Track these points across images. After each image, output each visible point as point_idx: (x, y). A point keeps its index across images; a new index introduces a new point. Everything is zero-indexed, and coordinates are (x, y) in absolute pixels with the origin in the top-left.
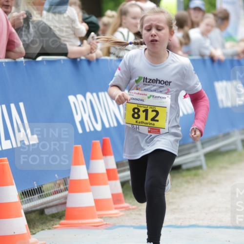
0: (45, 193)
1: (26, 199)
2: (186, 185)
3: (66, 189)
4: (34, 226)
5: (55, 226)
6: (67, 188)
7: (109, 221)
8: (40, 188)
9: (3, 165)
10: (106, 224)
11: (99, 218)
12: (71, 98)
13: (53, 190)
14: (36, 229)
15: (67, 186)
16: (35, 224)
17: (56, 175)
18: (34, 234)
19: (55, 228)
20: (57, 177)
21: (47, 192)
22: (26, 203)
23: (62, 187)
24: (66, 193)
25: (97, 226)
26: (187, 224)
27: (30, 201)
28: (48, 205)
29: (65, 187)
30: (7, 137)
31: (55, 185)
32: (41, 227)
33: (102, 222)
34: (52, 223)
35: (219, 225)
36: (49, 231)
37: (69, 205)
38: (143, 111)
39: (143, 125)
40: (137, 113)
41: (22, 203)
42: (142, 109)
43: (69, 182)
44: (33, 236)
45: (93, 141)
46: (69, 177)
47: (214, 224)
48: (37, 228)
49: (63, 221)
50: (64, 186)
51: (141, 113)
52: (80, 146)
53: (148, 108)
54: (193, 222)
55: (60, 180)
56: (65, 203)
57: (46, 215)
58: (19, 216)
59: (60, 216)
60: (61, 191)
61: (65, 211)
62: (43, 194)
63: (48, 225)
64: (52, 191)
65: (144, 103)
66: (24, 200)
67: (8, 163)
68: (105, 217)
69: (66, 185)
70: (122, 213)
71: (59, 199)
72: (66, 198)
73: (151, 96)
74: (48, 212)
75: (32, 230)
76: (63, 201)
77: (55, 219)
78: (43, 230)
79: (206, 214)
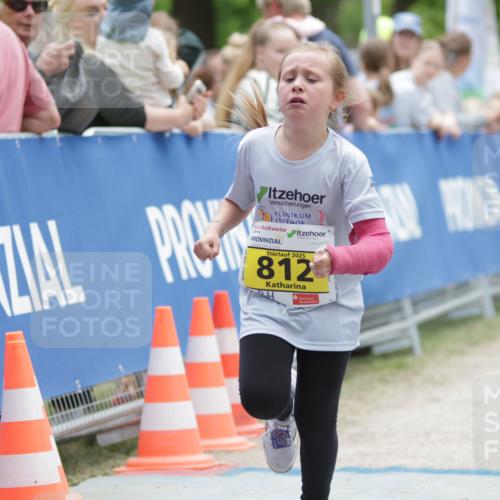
0: (98, 402)
1: (59, 414)
2: (380, 387)
3: (140, 395)
4: (74, 469)
5: (117, 469)
6: (141, 392)
7: (224, 460)
8: (88, 392)
9: (14, 347)
10: (220, 465)
11: (205, 452)
12: (152, 213)
13: (114, 397)
14: (79, 476)
15: (143, 389)
16: (77, 464)
17: (120, 367)
18: (75, 485)
19: (118, 473)
20: (122, 370)
21: (102, 401)
22: (59, 423)
23: (132, 391)
24: (140, 402)
25: (200, 470)
26: (382, 464)
27: (68, 418)
28: (103, 427)
29: (139, 390)
30: (24, 290)
31: (118, 387)
32: (88, 471)
33: (211, 461)
34: (111, 462)
35: (445, 468)
36: (105, 478)
37: (146, 426)
38: (281, 263)
39: (282, 289)
40: (268, 267)
41: (52, 422)
42: (276, 259)
43: (145, 380)
44: (74, 488)
45: (195, 299)
46: (146, 371)
47: (436, 465)
48: (82, 473)
49: (132, 460)
50: (135, 388)
51: (275, 267)
52: (169, 308)
53: (290, 257)
54: (395, 462)
55: (128, 376)
56: (137, 423)
57: (98, 446)
58: (46, 448)
59: (126, 449)
60: (130, 399)
61: (137, 438)
62: (94, 404)
63: (103, 466)
64: (112, 398)
65: (282, 247)
66: (55, 416)
67: (24, 341)
68: (219, 452)
69: (139, 386)
70: (251, 444)
71: (125, 414)
72: (139, 412)
73: (294, 232)
74: (103, 440)
75: (71, 477)
76: (133, 418)
77: (117, 455)
78: (93, 476)
79: (422, 445)
